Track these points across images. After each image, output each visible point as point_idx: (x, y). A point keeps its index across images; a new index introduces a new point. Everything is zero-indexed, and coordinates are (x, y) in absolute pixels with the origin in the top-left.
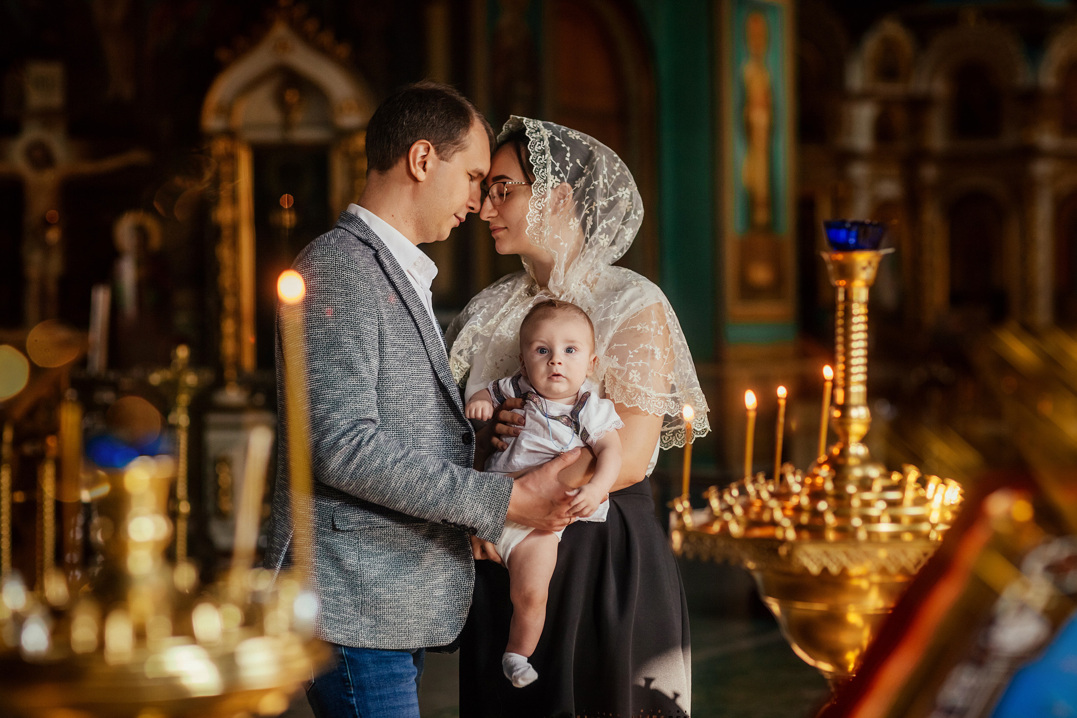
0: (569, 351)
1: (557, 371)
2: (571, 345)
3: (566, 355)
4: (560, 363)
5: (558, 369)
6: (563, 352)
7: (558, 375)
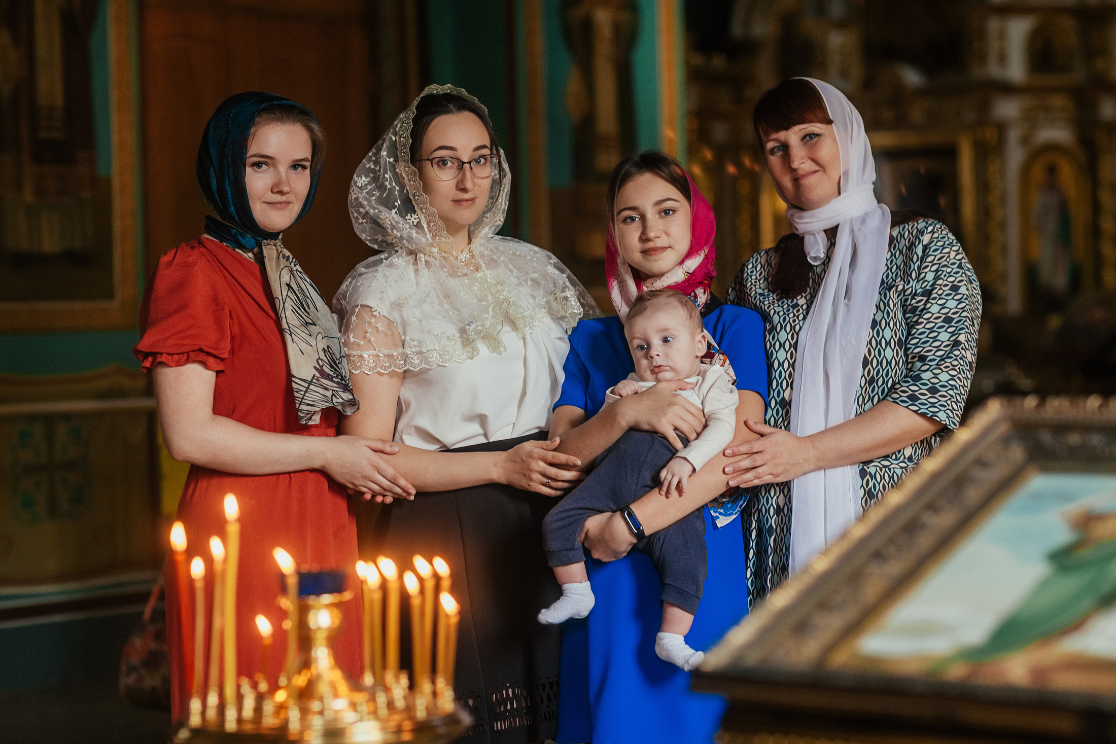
0: (666, 341)
1: (657, 363)
2: (666, 334)
3: (664, 345)
4: (658, 355)
5: (658, 361)
6: (660, 342)
7: (660, 366)
